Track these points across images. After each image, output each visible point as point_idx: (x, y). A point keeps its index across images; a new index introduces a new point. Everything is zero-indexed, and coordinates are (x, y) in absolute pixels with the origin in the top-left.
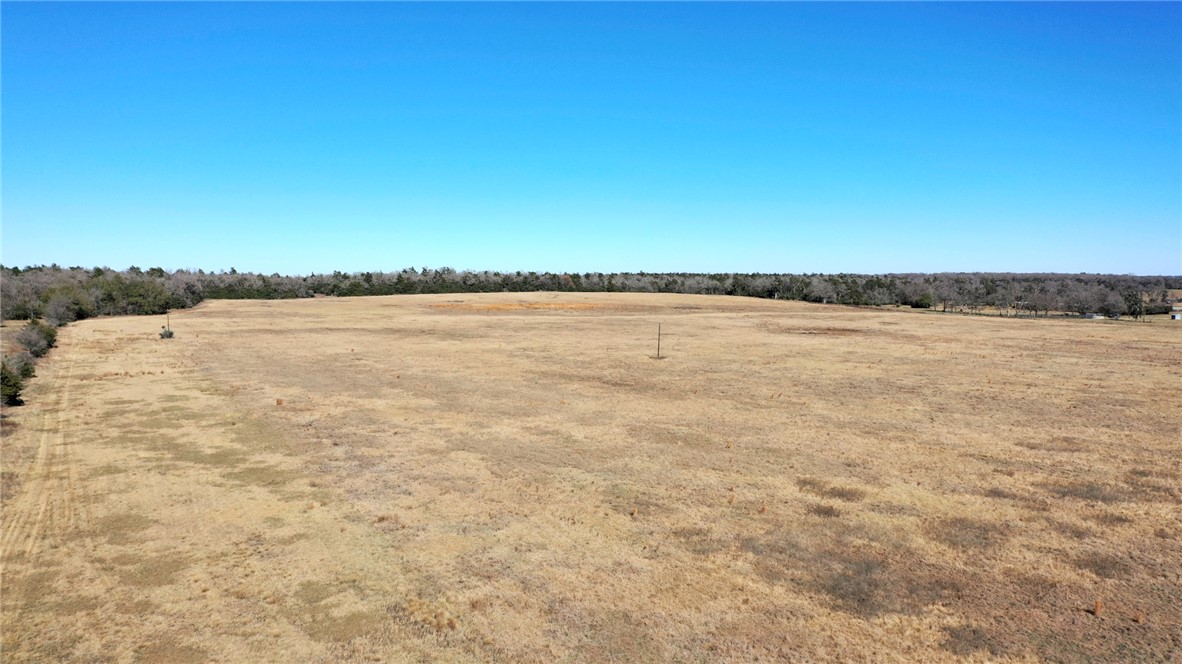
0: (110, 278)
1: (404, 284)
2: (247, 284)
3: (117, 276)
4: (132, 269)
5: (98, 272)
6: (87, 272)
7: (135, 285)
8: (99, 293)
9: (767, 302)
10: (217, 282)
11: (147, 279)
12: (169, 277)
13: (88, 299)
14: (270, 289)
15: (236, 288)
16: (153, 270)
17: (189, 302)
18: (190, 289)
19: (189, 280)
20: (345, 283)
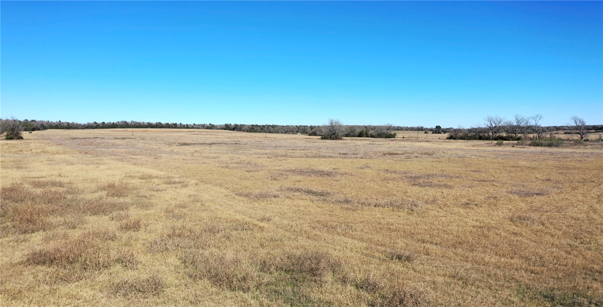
19: (43, 123)
20: (95, 125)
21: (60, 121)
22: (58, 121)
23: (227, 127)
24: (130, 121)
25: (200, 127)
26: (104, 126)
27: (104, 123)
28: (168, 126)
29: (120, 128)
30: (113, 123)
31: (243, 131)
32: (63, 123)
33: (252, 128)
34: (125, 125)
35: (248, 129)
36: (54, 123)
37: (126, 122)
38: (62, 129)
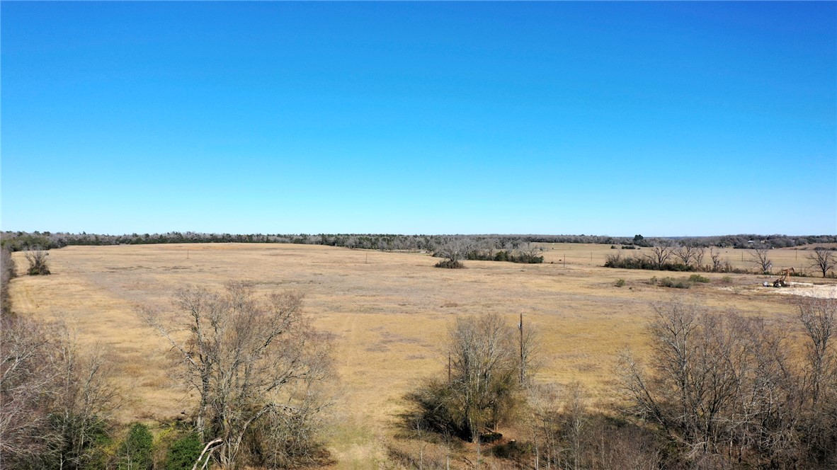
0: (27, 236)
1: (162, 240)
2: (88, 239)
3: (30, 236)
4: (36, 232)
5: (20, 234)
6: (15, 234)
7: (36, 239)
8: (22, 242)
9: (333, 247)
10: (75, 238)
11: (42, 236)
12: (52, 235)
13: (18, 244)
14: (98, 241)
15: (83, 241)
16: (45, 233)
17: (59, 246)
18: (60, 241)
19: (61, 237)
20: (135, 239)
21: (84, 233)
22: (82, 233)
23: (325, 240)
24: (185, 232)
25: (287, 240)
26: (148, 240)
27: (147, 235)
28: (240, 239)
29: (170, 243)
30: (161, 235)
31: (347, 246)
32: (89, 236)
33: (360, 243)
34: (178, 239)
35: (354, 244)
36: (76, 236)
37: (180, 234)
38: (88, 245)
